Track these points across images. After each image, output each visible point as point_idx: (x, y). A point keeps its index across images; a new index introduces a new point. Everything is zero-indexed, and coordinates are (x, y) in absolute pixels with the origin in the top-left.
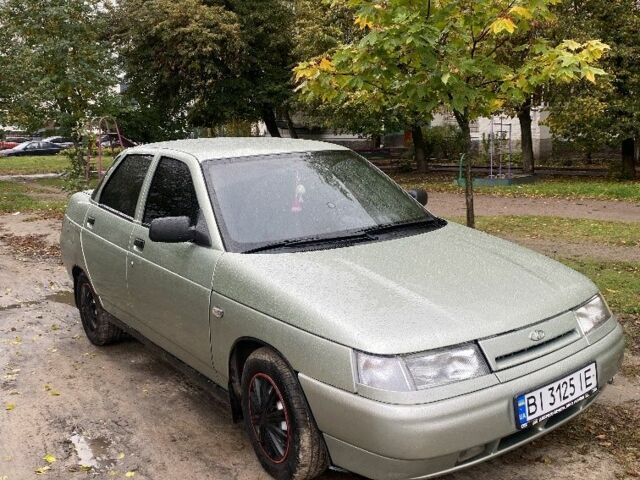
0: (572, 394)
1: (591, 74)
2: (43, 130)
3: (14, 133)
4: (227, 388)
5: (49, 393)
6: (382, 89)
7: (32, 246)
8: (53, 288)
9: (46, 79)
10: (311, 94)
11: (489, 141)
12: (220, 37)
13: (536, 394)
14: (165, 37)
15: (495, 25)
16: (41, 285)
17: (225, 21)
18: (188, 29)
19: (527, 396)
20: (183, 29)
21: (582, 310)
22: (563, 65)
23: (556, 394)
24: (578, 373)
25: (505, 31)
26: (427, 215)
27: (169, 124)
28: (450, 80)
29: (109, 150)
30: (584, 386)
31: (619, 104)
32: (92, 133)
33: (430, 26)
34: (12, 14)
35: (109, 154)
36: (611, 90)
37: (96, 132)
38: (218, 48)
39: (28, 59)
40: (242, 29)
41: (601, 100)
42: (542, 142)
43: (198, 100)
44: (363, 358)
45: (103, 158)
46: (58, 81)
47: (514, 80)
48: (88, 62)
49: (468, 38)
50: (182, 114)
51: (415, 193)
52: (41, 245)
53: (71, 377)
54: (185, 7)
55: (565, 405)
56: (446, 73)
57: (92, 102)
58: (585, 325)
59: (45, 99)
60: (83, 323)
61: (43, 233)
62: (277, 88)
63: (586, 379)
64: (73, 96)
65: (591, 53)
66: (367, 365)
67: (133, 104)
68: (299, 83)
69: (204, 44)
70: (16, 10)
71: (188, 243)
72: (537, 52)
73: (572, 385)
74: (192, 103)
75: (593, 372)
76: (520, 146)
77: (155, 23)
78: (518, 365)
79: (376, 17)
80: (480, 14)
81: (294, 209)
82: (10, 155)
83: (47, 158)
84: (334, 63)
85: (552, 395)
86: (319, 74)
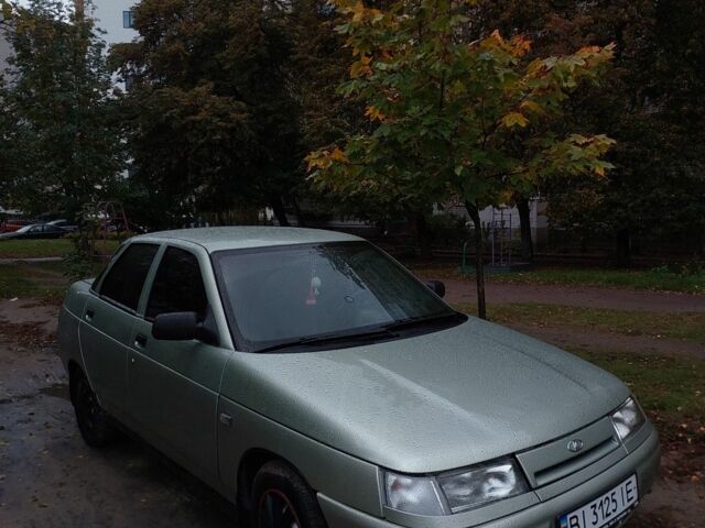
0: (614, 511)
1: (601, 169)
2: (48, 214)
3: (15, 216)
4: (234, 502)
5: (36, 505)
6: (393, 180)
7: (28, 335)
8: (48, 380)
9: (52, 163)
10: (323, 184)
11: (489, 229)
12: (229, 126)
13: (578, 513)
14: (175, 124)
15: (507, 118)
16: (35, 377)
17: (234, 111)
18: (198, 118)
19: (569, 516)
20: (193, 117)
21: (617, 414)
22: (573, 158)
23: (599, 512)
24: (619, 487)
25: (517, 125)
26: (447, 309)
27: (177, 208)
28: (462, 171)
29: (115, 234)
30: (626, 500)
31: (615, 196)
32: (97, 218)
33: (443, 119)
34: (19, 99)
35: (115, 238)
36: (606, 183)
37: (102, 216)
38: (227, 137)
39: (32, 144)
40: (251, 118)
41: (597, 192)
42: (539, 230)
43: (206, 186)
44: (392, 478)
45: (108, 242)
46: (63, 166)
47: (524, 172)
48: (96, 147)
49: (478, 132)
50: (190, 200)
51: (433, 285)
52: (38, 333)
53: (61, 484)
54: (196, 96)
55: (608, 523)
56: (459, 164)
57: (99, 187)
58: (622, 431)
59: (50, 183)
60: (78, 421)
61: (41, 320)
62: (286, 175)
63: (628, 492)
64: (79, 180)
65: (598, 147)
66: (396, 486)
67: (141, 190)
68: (311, 172)
69: (214, 132)
70: (24, 96)
71: (195, 341)
72: (547, 145)
73: (614, 501)
74: (201, 188)
75: (634, 484)
76: (518, 234)
77: (165, 111)
78: (558, 480)
79: (389, 109)
80: (491, 108)
81: (309, 302)
82: (12, 238)
83: (51, 241)
84: (347, 153)
85: (595, 513)
86: (331, 163)
